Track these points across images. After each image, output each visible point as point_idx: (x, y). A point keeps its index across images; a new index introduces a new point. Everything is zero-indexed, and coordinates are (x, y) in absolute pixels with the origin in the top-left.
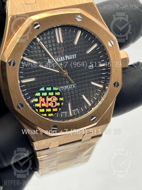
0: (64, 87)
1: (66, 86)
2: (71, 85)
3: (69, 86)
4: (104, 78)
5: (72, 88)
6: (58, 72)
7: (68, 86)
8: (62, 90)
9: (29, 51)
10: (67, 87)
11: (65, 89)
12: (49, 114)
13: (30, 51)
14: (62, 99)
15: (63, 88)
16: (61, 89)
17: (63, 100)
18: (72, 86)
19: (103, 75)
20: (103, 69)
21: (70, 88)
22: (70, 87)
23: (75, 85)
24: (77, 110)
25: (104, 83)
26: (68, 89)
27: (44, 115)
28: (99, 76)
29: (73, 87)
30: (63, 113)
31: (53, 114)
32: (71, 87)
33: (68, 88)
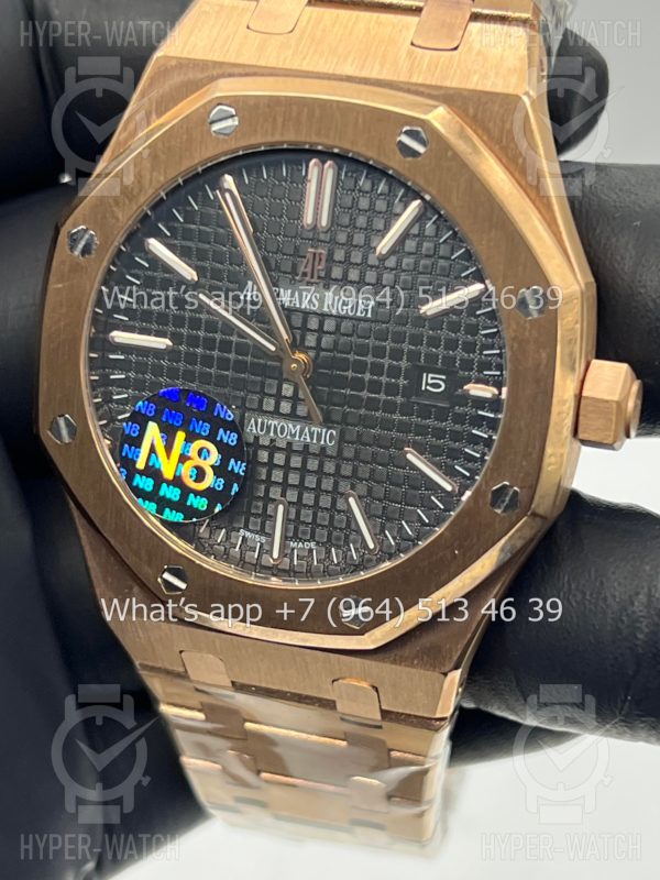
0: (282, 428)
1: (291, 426)
2: (315, 429)
3: (307, 430)
4: (478, 456)
5: (315, 441)
6: (273, 348)
7: (298, 427)
8: (272, 434)
9: (181, 220)
10: (293, 432)
11: (282, 434)
12: (167, 510)
13: (186, 222)
14: (238, 467)
15: (275, 428)
16: (269, 428)
17: (242, 474)
18: (319, 436)
19: (475, 440)
20: (480, 412)
21: (308, 440)
22: (308, 437)
23: (331, 434)
24: (311, 551)
25: (468, 474)
26: (297, 438)
27: (145, 507)
28: (456, 436)
29: (322, 442)
30: (248, 534)
31: (182, 516)
32: (312, 438)
33: (300, 437)
